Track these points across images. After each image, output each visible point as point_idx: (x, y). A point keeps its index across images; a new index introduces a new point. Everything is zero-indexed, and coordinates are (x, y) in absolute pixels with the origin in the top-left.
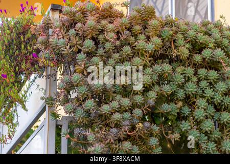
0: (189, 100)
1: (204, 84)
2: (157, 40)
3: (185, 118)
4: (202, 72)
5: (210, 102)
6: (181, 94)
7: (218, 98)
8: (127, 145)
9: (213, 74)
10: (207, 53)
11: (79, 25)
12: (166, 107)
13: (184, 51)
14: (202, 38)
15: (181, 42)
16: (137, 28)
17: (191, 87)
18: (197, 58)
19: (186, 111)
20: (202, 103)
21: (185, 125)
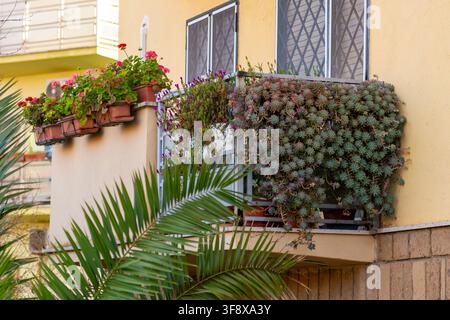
0: (347, 156)
1: (359, 143)
2: (325, 113)
3: (344, 170)
4: (358, 133)
5: (363, 157)
6: (341, 152)
7: (369, 155)
8: (302, 195)
9: (366, 136)
10: (362, 119)
11: (267, 103)
12: (331, 164)
13: (345, 119)
14: (359, 107)
15: (342, 111)
16: (310, 102)
17: (349, 147)
18: (355, 123)
19: (345, 165)
20: (357, 159)
21: (343, 176)
